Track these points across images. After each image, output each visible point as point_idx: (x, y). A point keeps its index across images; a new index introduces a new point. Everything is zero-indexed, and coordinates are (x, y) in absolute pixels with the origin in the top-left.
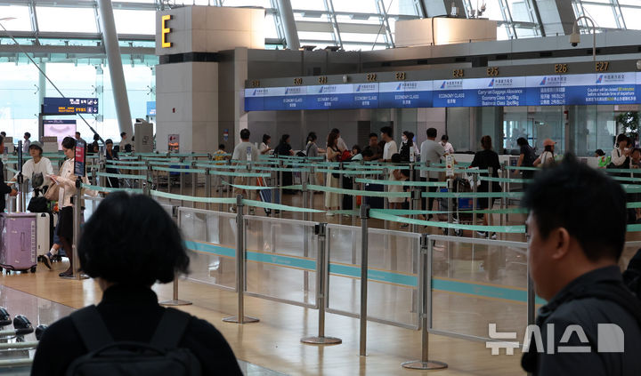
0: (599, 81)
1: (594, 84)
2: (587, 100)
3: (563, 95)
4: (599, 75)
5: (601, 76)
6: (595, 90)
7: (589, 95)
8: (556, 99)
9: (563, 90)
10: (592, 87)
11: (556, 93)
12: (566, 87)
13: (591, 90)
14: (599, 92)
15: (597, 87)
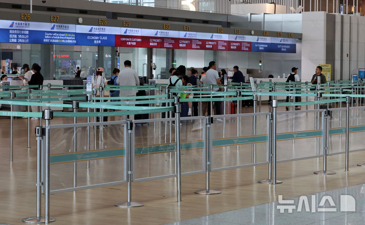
0: (53, 28)
1: (50, 30)
2: (44, 40)
3: (27, 36)
4: (53, 24)
5: (54, 25)
6: (50, 34)
7: (46, 37)
8: (22, 39)
9: (27, 32)
10: (48, 32)
11: (22, 34)
12: (29, 31)
13: (47, 34)
14: (53, 36)
15: (51, 32)
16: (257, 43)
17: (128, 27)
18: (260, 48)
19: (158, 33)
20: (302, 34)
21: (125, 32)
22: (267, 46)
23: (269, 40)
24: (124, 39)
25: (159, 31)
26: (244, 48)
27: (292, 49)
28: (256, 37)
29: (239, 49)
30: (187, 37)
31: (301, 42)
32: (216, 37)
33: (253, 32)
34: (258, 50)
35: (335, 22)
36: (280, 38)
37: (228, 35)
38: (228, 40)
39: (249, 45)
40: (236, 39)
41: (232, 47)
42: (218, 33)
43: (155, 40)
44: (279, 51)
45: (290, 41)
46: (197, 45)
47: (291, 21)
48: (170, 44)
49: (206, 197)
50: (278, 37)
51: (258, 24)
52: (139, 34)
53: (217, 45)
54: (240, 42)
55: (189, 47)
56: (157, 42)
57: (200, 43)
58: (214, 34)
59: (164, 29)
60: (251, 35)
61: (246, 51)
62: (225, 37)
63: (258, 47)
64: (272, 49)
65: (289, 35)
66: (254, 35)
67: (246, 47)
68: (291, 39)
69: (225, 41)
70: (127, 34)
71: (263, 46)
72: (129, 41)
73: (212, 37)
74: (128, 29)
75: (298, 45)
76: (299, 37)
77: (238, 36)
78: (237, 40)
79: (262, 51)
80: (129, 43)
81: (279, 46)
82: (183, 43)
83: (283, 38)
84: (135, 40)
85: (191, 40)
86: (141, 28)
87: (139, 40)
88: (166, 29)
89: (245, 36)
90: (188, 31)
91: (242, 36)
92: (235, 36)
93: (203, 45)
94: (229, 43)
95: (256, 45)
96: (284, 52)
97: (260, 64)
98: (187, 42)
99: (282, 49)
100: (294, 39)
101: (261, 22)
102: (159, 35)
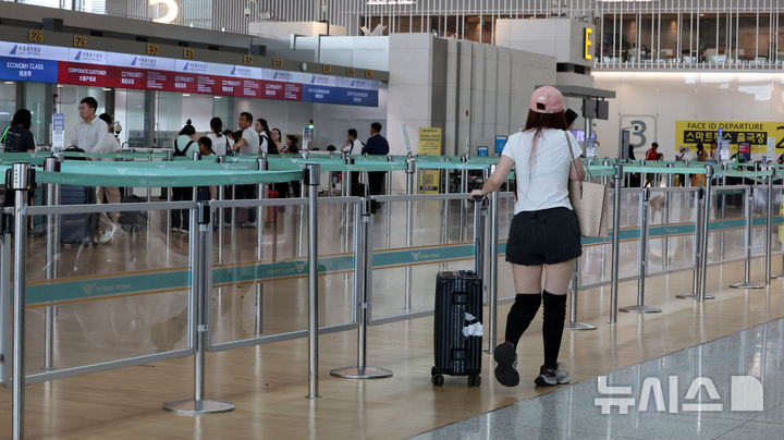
16: (313, 87)
17: (82, 47)
18: (317, 96)
19: (138, 62)
20: (388, 73)
21: (78, 57)
22: (328, 92)
23: (332, 81)
24: (74, 70)
25: (139, 57)
26: (289, 95)
27: (372, 99)
28: (310, 76)
29: (280, 96)
30: (189, 71)
31: (387, 88)
32: (241, 71)
33: (305, 66)
34: (313, 99)
35: (447, 53)
36: (352, 79)
37: (260, 69)
38: (260, 78)
39: (297, 90)
40: (275, 77)
41: (268, 92)
42: (243, 64)
43: (131, 74)
44: (350, 101)
45: (368, 86)
46: (206, 86)
47: (367, 50)
48: (157, 82)
49: (358, 383)
50: (347, 76)
51: (309, 53)
52: (103, 63)
53: (242, 87)
54: (283, 84)
55: (192, 89)
56: (135, 78)
57: (212, 82)
58: (238, 67)
59: (148, 54)
60: (302, 71)
61: (294, 100)
62: (257, 73)
63: (313, 94)
64: (338, 97)
65: (367, 74)
66: (308, 71)
67: (293, 93)
68: (370, 81)
69: (256, 81)
70: (81, 61)
71: (322, 91)
72: (83, 75)
73: (233, 73)
74: (83, 51)
75: (382, 94)
76: (383, 78)
77: (280, 71)
78: (278, 80)
79: (319, 101)
80: (84, 79)
81: (349, 94)
82: (181, 82)
83: (356, 80)
84: (94, 72)
85: (195, 76)
86: (107, 50)
87: (103, 73)
88: (150, 55)
89: (290, 72)
90: (191, 59)
91: (285, 72)
92: (275, 71)
93: (216, 86)
94: (263, 83)
95: (310, 91)
96: (357, 104)
97: (311, 127)
98: (188, 80)
99: (355, 99)
100: (375, 82)
101: (313, 51)
102: (137, 66)
